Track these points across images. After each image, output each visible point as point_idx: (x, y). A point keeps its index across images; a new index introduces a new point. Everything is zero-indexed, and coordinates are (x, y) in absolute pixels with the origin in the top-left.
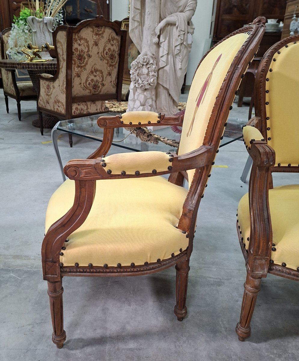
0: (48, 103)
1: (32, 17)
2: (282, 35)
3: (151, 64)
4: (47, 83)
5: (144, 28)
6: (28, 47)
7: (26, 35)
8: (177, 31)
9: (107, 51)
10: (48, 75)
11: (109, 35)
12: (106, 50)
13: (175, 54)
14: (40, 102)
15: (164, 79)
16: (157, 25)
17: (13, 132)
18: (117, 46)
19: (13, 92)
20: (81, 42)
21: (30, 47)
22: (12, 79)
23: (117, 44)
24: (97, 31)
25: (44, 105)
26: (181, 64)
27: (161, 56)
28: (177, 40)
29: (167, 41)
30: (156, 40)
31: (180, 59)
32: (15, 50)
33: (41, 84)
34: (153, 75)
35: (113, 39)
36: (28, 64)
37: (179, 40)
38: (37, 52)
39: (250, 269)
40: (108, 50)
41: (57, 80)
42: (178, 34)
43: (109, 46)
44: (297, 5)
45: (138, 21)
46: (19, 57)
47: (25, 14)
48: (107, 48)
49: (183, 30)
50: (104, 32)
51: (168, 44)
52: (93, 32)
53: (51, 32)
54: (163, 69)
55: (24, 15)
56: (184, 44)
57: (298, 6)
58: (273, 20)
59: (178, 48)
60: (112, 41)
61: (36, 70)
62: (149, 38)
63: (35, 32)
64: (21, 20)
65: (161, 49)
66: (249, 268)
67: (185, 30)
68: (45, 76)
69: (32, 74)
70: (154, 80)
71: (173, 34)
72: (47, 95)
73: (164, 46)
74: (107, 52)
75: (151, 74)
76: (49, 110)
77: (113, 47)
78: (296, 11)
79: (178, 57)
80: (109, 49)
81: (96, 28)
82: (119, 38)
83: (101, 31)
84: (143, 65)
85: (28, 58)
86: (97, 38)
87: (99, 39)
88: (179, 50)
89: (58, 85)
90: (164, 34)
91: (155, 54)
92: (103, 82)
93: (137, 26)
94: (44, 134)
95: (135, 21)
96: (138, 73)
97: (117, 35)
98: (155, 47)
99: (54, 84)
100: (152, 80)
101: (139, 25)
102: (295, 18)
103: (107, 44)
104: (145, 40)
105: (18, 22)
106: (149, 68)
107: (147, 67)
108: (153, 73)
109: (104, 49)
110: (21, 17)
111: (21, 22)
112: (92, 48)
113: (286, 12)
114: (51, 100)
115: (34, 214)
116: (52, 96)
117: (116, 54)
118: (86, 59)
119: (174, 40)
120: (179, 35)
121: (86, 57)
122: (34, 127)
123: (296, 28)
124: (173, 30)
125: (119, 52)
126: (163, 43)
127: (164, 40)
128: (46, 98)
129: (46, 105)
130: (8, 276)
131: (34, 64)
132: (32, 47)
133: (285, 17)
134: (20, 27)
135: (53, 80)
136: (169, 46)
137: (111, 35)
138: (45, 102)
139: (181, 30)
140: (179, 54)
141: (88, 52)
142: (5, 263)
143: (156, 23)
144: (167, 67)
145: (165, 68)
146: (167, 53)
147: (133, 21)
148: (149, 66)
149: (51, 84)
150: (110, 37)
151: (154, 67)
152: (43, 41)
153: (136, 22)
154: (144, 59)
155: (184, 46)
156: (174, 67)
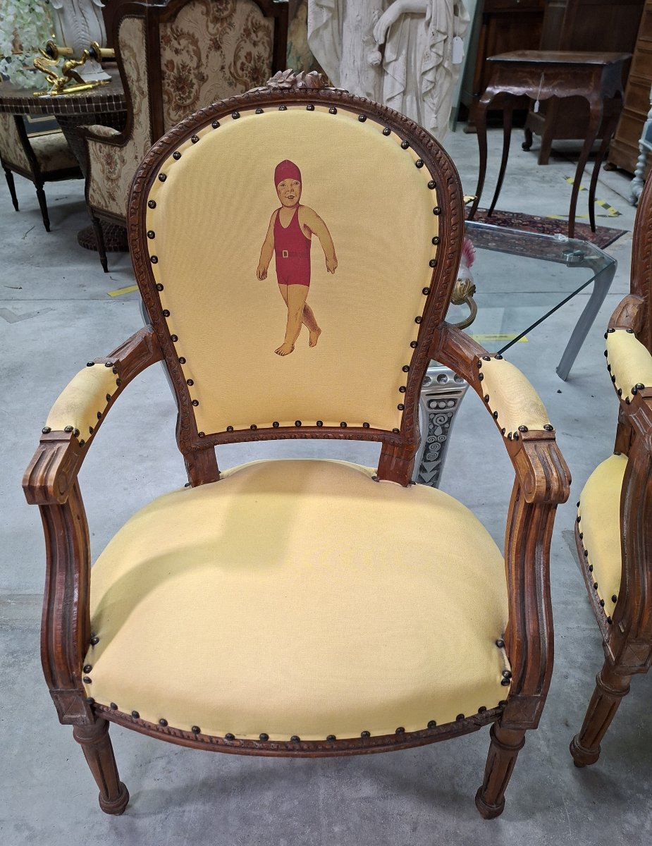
0: (114, 200)
4: (106, 149)
5: (344, 24)
6: (48, 52)
7: (39, 21)
8: (426, 32)
9: (244, 60)
10: (107, 129)
11: (247, 19)
12: (240, 57)
13: (421, 92)
14: (92, 196)
16: (377, 17)
17: (38, 265)
18: (266, 45)
19: (22, 162)
20: (179, 44)
21: (52, 53)
22: (17, 131)
23: (266, 39)
24: (217, 11)
25: (103, 203)
26: (435, 116)
27: (388, 98)
28: (426, 57)
29: (402, 59)
30: (375, 56)
31: (434, 104)
32: (18, 62)
33: (91, 151)
35: (257, 28)
36: (55, 101)
37: (433, 55)
38: (72, 67)
40: (246, 57)
41: (130, 143)
42: (429, 43)
43: (247, 47)
45: (329, 9)
46: (29, 77)
48: (243, 54)
49: (443, 30)
50: (234, 10)
51: (405, 67)
52: (207, 13)
53: (98, 7)
56: (444, 67)
59: (430, 77)
60: (253, 35)
61: (75, 114)
62: (358, 53)
63: (61, 11)
65: (387, 80)
67: (447, 29)
68: (99, 131)
69: (67, 124)
71: (418, 41)
72: (108, 179)
73: (396, 71)
74: (243, 64)
76: (116, 215)
77: (257, 48)
79: (428, 99)
80: (249, 54)
81: (215, 4)
82: (269, 23)
83: (226, 9)
85: (52, 84)
86: (218, 29)
87: (223, 32)
88: (432, 82)
89: (132, 155)
90: (395, 39)
91: (373, 93)
93: (327, 21)
94: (109, 268)
95: (322, 7)
97: (265, 15)
98: (372, 73)
99: (123, 152)
101: (332, 18)
103: (243, 43)
104: (347, 59)
109: (236, 57)
112: (207, 56)
114: (119, 192)
115: (125, 489)
116: (121, 182)
117: (265, 67)
118: (196, 87)
119: (419, 56)
120: (431, 44)
121: (195, 81)
122: (83, 248)
124: (416, 28)
125: (271, 59)
126: (393, 64)
127: (394, 57)
128: (108, 187)
129: (108, 203)
131: (68, 100)
132: (57, 51)
135: (121, 141)
136: (407, 72)
137: (250, 19)
138: (106, 195)
139: (439, 31)
140: (433, 91)
141: (198, 67)
143: (376, 12)
146: (402, 89)
147: (317, 9)
149: (117, 153)
150: (250, 24)
152: (83, 33)
153: (324, 10)
155: (444, 72)
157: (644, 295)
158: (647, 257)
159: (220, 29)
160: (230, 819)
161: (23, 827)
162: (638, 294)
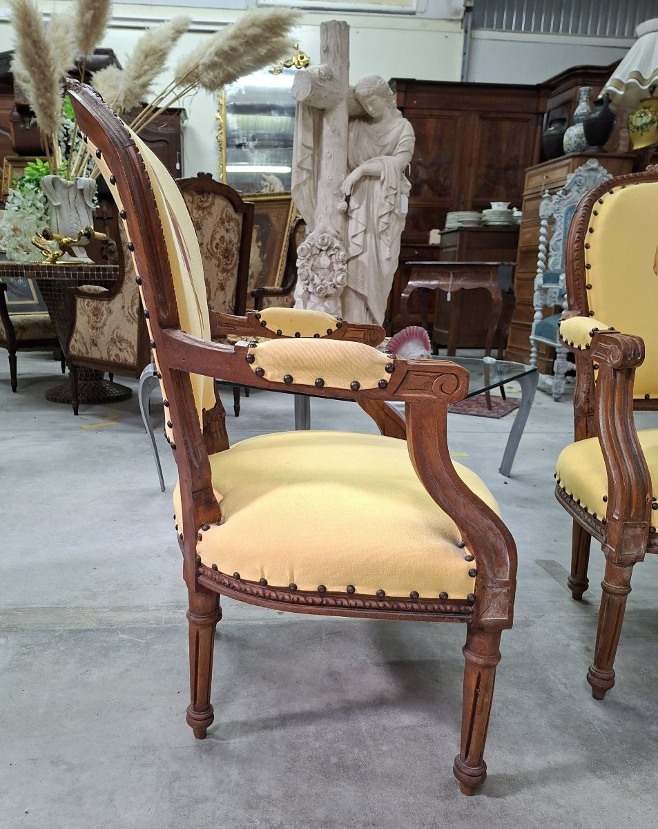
0: (96, 345)
1: (51, 176)
2: (522, 231)
3: (336, 248)
4: (94, 304)
5: (319, 183)
6: (44, 236)
7: (39, 213)
8: (381, 189)
9: (218, 241)
10: (97, 287)
11: (222, 212)
12: (215, 239)
13: (378, 230)
14: (73, 346)
15: (359, 277)
16: (343, 178)
18: (236, 233)
21: (47, 236)
23: (236, 228)
24: (200, 202)
25: (84, 351)
26: (389, 249)
27: (353, 235)
28: (382, 205)
29: (363, 208)
30: (342, 205)
31: (388, 240)
32: (15, 243)
33: (79, 306)
34: (341, 270)
35: (230, 219)
36: (49, 267)
37: (387, 204)
38: (68, 243)
39: (614, 550)
40: (220, 240)
41: (119, 296)
42: (384, 195)
43: (222, 232)
44: (546, 175)
45: (308, 170)
46: (23, 255)
47: (38, 170)
48: (218, 236)
49: (394, 187)
50: (213, 203)
51: (365, 213)
52: (193, 202)
53: (90, 208)
54: (356, 260)
55: (35, 172)
56: (395, 214)
57: (547, 177)
58: (501, 203)
59: (385, 219)
60: (226, 223)
61: (67, 279)
62: (330, 202)
63: (59, 207)
64: (29, 181)
65: (352, 223)
66: (611, 550)
67: (397, 186)
68: (89, 289)
69: (51, 290)
70: (342, 279)
71: (375, 195)
72: (93, 327)
73: (359, 216)
74: (217, 244)
75: (336, 267)
76: (97, 360)
77: (229, 234)
78: (545, 185)
79: (383, 237)
80: (223, 237)
81: (199, 196)
82: (239, 218)
83: (207, 201)
84: (321, 250)
85: (47, 257)
86: (200, 215)
87: (204, 218)
88: (386, 224)
89: (120, 306)
90: (357, 194)
91: (340, 231)
92: (210, 303)
93: (306, 180)
94: (79, 413)
95: (302, 169)
96: (313, 266)
97: (236, 211)
98: (340, 218)
99: (111, 305)
100: (339, 278)
101: (310, 178)
102: (547, 195)
103: (218, 228)
104: (321, 206)
105: (23, 185)
106: (331, 255)
107: (329, 254)
108: (340, 266)
109: (213, 238)
110: (27, 177)
111: (30, 186)
113: (526, 188)
114: (103, 338)
116: (105, 330)
117: (234, 249)
119: (376, 206)
120: (386, 195)
122: (52, 402)
123: (550, 214)
124: (373, 186)
125: (239, 245)
126: (356, 211)
127: (357, 206)
128: (91, 335)
129: (89, 349)
130: (116, 639)
131: (61, 268)
132: (52, 236)
133: (525, 198)
134: (26, 197)
135: (109, 296)
136: (368, 217)
137: (225, 212)
138: (88, 342)
139: (391, 187)
140: (387, 231)
142: (99, 620)
143: (343, 175)
144: (363, 255)
145: (360, 258)
146: (364, 229)
147: (299, 170)
148: (332, 252)
149: (104, 306)
150: (224, 215)
151: (342, 253)
152: (75, 225)
153: (304, 171)
154: (323, 239)
155: (395, 217)
156: (377, 255)
157: (580, 308)
158: (578, 279)
159: (202, 215)
160: (277, 746)
161: (59, 763)
162: (575, 309)
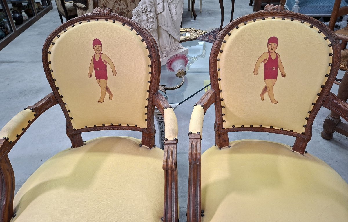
3: (149, 11)
13: (169, 2)
27: (158, 3)
31: (174, 6)
34: (151, 22)
70: (152, 26)
79: (172, 4)
84: (142, 13)
92: (128, 9)
96: (139, 20)
100: (151, 26)
106: (147, 15)
107: (146, 14)
108: (151, 20)
140: (173, 2)
144: (164, 12)
145: (163, 14)
148: (148, 13)
154: (142, 8)
